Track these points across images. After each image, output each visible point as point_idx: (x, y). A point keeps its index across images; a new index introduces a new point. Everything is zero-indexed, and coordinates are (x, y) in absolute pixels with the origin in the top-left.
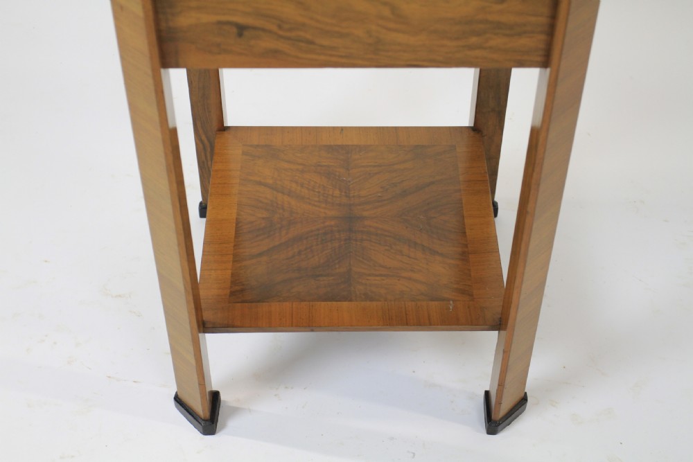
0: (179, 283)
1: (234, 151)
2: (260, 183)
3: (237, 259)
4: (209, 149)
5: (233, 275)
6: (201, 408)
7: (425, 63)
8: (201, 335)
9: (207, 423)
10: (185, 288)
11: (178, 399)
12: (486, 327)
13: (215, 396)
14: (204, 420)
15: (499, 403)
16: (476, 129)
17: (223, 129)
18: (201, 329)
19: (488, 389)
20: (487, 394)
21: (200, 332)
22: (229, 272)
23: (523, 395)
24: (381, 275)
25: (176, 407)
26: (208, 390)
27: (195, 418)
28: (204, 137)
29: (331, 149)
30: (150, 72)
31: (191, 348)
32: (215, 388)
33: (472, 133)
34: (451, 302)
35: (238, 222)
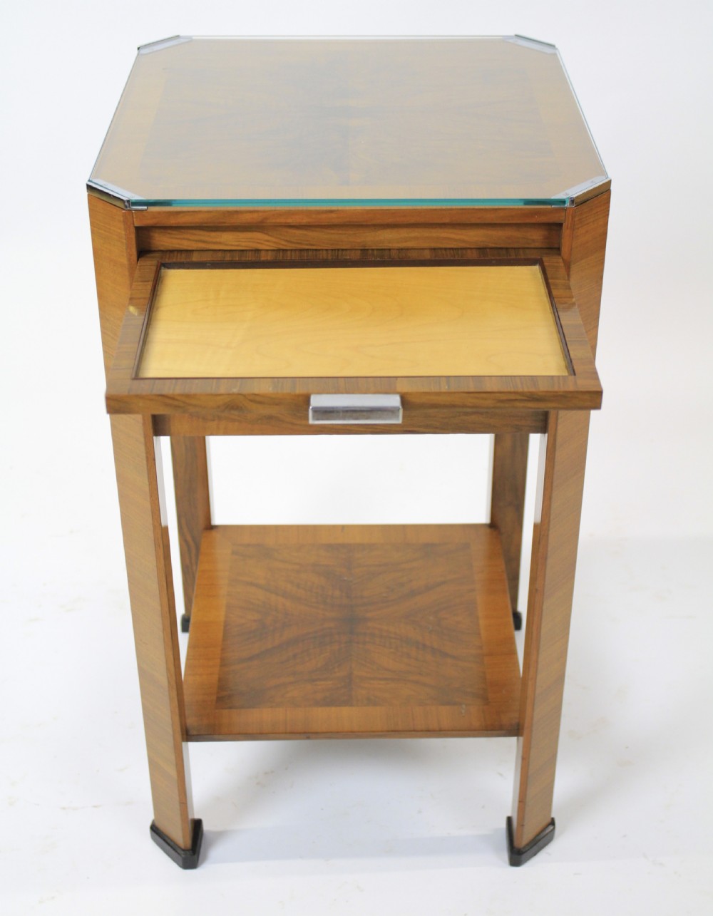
0: (162, 676)
1: (222, 552)
2: (252, 584)
3: (224, 663)
4: (194, 552)
5: (220, 680)
6: (181, 836)
7: (421, 429)
8: (184, 744)
9: (188, 853)
10: (169, 682)
11: (155, 829)
12: (503, 732)
13: (197, 825)
14: (183, 850)
15: (521, 825)
16: (493, 525)
17: (210, 527)
18: (185, 736)
19: (509, 815)
20: (509, 820)
21: (183, 740)
22: (216, 677)
23: (549, 820)
24: (385, 679)
25: (153, 838)
26: (190, 817)
27: (174, 850)
28: (189, 538)
29: (329, 547)
30: (142, 439)
31: (172, 757)
32: (197, 816)
33: (488, 530)
34: (464, 706)
35: (226, 624)
